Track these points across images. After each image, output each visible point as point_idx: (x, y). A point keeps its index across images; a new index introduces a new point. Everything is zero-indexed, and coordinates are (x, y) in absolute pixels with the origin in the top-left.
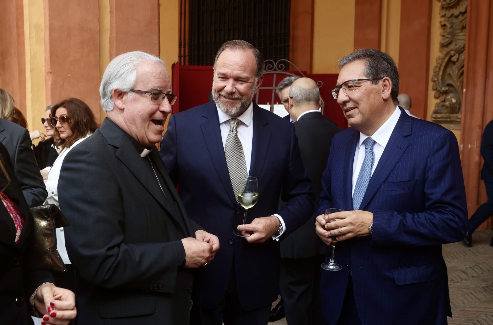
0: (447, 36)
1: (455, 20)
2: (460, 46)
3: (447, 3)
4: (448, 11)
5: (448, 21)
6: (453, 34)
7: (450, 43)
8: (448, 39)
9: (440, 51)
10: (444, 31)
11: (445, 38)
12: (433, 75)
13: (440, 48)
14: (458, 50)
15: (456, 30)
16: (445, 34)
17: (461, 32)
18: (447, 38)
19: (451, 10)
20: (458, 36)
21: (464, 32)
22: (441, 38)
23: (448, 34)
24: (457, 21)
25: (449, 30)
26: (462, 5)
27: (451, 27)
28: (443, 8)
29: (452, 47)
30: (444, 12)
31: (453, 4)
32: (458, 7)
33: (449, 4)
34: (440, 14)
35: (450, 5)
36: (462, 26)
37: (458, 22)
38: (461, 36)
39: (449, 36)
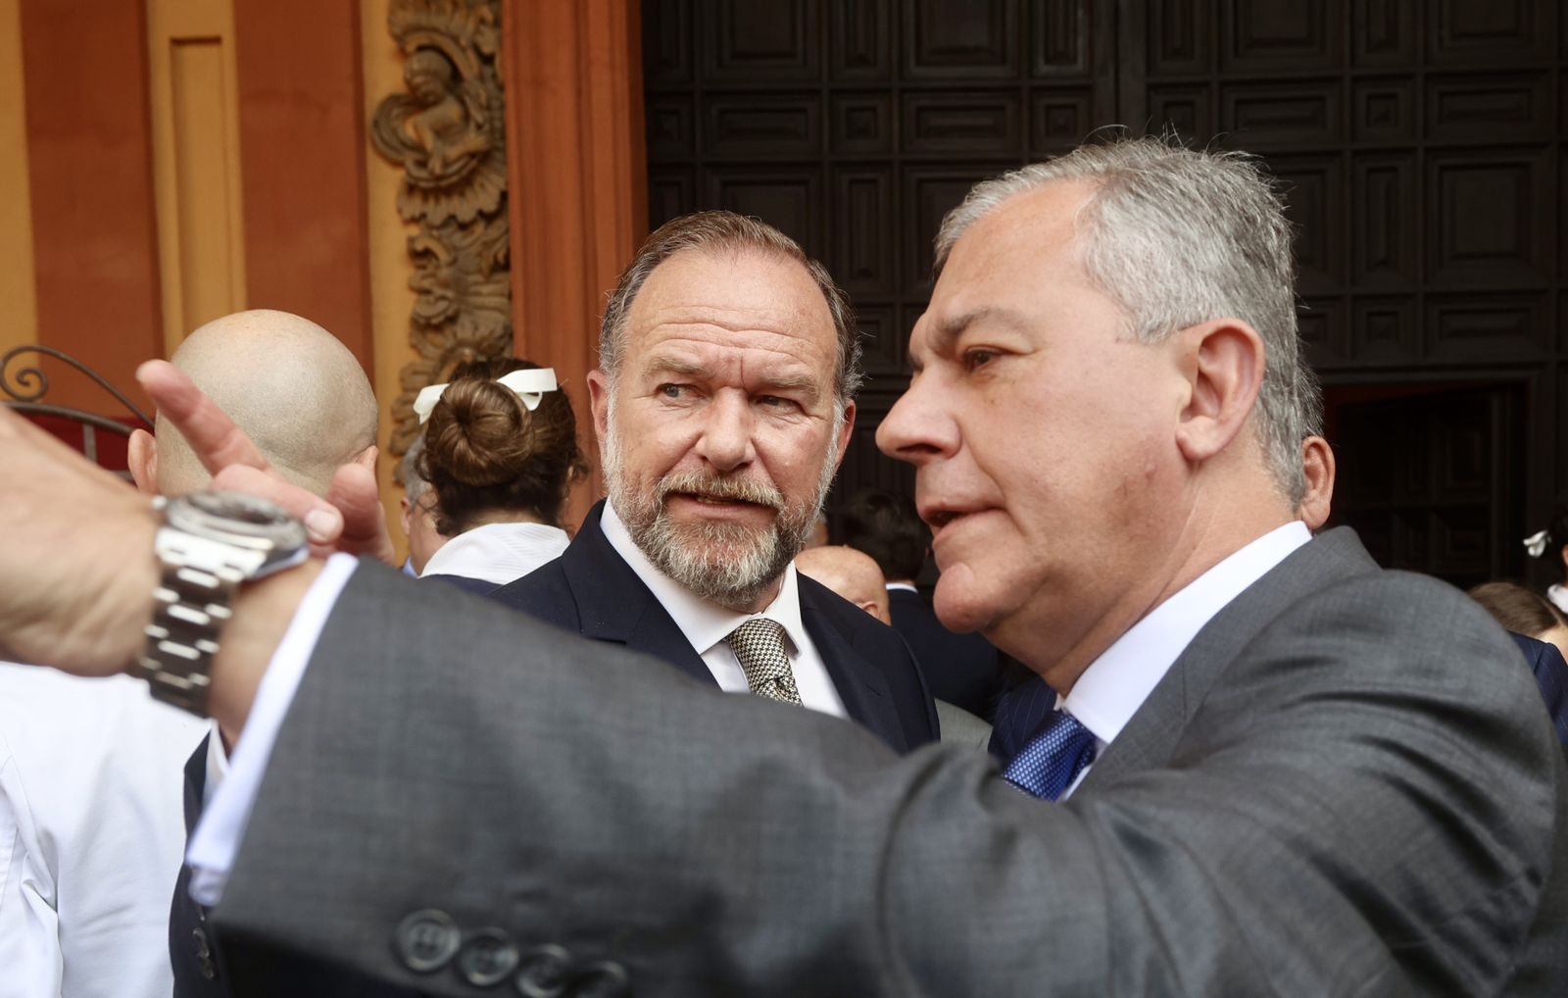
0: (438, 291)
1: (458, 238)
2: (492, 332)
3: (432, 173)
4: (432, 202)
5: (439, 239)
6: (459, 287)
7: (452, 320)
8: (442, 305)
9: (414, 346)
10: (421, 272)
11: (431, 298)
12: (395, 432)
13: (411, 335)
14: (485, 344)
15: (467, 273)
16: (426, 284)
17: (488, 280)
18: (443, 298)
19: (443, 201)
20: (478, 294)
21: (498, 282)
22: (413, 297)
23: (445, 285)
24: (469, 240)
25: (445, 273)
26: (482, 186)
27: (453, 263)
28: (411, 189)
29: (464, 330)
30: (415, 206)
31: (454, 179)
32: (469, 193)
33: (440, 178)
34: (400, 211)
35: (444, 183)
36: (491, 260)
37: (471, 245)
38: (490, 295)
39: (450, 294)
